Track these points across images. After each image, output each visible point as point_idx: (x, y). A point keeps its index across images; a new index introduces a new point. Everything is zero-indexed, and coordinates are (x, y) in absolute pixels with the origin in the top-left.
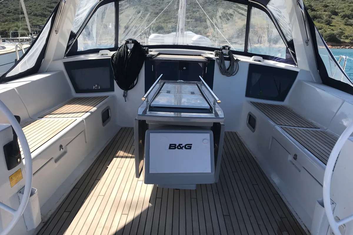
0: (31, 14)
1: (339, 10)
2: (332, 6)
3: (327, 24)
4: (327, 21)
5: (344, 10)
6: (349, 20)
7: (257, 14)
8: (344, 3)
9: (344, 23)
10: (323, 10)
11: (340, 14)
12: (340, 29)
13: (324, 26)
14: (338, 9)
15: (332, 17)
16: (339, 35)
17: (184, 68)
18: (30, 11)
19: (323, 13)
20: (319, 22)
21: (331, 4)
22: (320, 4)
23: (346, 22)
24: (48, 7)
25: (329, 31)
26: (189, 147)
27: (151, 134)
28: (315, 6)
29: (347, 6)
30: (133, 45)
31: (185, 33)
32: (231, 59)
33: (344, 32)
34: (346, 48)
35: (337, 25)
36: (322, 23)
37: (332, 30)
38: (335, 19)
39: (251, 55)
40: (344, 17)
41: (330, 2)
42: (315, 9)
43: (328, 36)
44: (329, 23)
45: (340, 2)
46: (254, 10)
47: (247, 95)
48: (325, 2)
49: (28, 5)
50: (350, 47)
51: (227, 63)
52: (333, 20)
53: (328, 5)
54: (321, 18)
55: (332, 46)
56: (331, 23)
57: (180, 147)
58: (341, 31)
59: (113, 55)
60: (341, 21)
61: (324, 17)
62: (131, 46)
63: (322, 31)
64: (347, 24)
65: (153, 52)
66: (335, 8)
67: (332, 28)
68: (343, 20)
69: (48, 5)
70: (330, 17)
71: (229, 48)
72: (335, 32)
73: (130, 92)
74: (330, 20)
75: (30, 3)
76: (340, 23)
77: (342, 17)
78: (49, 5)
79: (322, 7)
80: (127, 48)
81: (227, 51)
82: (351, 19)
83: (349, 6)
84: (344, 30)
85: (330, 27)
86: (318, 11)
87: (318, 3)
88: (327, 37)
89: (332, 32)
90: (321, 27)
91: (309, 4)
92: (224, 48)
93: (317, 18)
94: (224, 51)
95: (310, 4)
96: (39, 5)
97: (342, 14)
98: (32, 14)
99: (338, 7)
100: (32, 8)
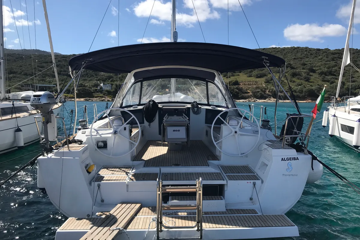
0: (21, 73)
1: (317, 68)
2: (310, 65)
3: (306, 81)
4: (306, 78)
5: (321, 68)
6: (326, 77)
7: (211, 85)
8: (321, 61)
9: (322, 79)
10: (301, 68)
11: (318, 72)
12: (318, 85)
13: (303, 82)
14: (315, 67)
15: (310, 74)
16: (318, 90)
17: (176, 112)
18: (20, 70)
19: (302, 71)
20: (298, 79)
21: (309, 62)
22: (299, 62)
23: (323, 79)
24: (38, 66)
25: (308, 87)
26: (179, 131)
27: (168, 127)
28: (294, 65)
29: (323, 65)
30: (152, 102)
31: (176, 94)
32: (197, 107)
33: (321, 87)
34: (324, 102)
35: (315, 81)
36: (301, 79)
37: (311, 86)
38: (313, 76)
39: (210, 105)
40: (321, 73)
41: (308, 61)
42: (294, 67)
43: (308, 92)
44: (307, 80)
45: (317, 60)
46: (209, 84)
47: (206, 123)
48: (303, 61)
49: (19, 65)
50: (328, 101)
51: (196, 109)
52: (311, 77)
53: (306, 63)
54: (300, 75)
55: (312, 100)
56: (310, 80)
57: (176, 131)
58: (319, 86)
59: (144, 107)
60: (319, 77)
61: (303, 74)
62: (151, 103)
63: (302, 87)
64: (324, 80)
65: (160, 106)
66: (312, 67)
67: (311, 84)
68: (321, 76)
69: (38, 64)
70: (308, 74)
71: (196, 102)
72: (313, 88)
73: (151, 123)
74: (308, 77)
75: (20, 63)
76: (318, 79)
77: (319, 74)
78: (40, 65)
79: (301, 65)
80: (150, 104)
81: (196, 103)
82: (328, 76)
83: (325, 64)
84: (322, 86)
85: (309, 83)
86: (297, 69)
87: (297, 61)
88: (306, 92)
89: (311, 88)
90: (300, 83)
91: (288, 63)
92: (194, 102)
93: (296, 76)
94: (194, 104)
95: (290, 62)
96: (29, 65)
97: (319, 71)
98: (23, 73)
99: (315, 65)
100: (22, 68)
